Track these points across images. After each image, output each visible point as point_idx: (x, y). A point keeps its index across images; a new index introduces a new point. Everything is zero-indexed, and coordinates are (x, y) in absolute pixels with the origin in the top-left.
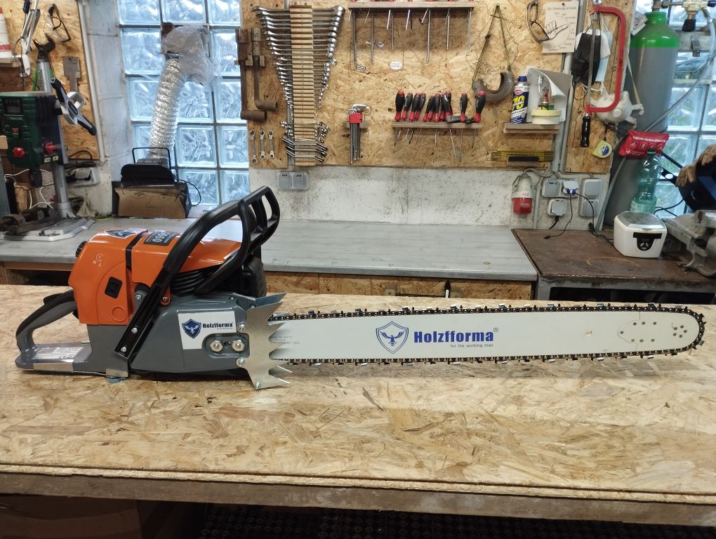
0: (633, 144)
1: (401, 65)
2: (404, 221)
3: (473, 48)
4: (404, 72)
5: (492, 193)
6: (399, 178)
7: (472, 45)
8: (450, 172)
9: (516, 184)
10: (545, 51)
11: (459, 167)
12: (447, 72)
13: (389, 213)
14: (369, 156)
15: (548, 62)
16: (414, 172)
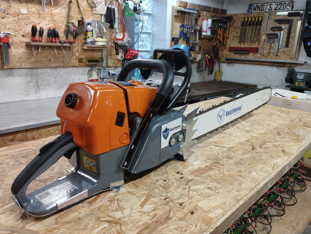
0: (130, 54)
1: (27, 11)
2: (38, 98)
3: (63, 6)
4: (29, 16)
5: (79, 79)
6: (32, 74)
7: (62, 5)
8: (59, 70)
9: (90, 73)
10: (94, 12)
11: (63, 67)
12: (52, 17)
13: (28, 95)
14: (13, 62)
15: (96, 17)
16: (40, 71)
